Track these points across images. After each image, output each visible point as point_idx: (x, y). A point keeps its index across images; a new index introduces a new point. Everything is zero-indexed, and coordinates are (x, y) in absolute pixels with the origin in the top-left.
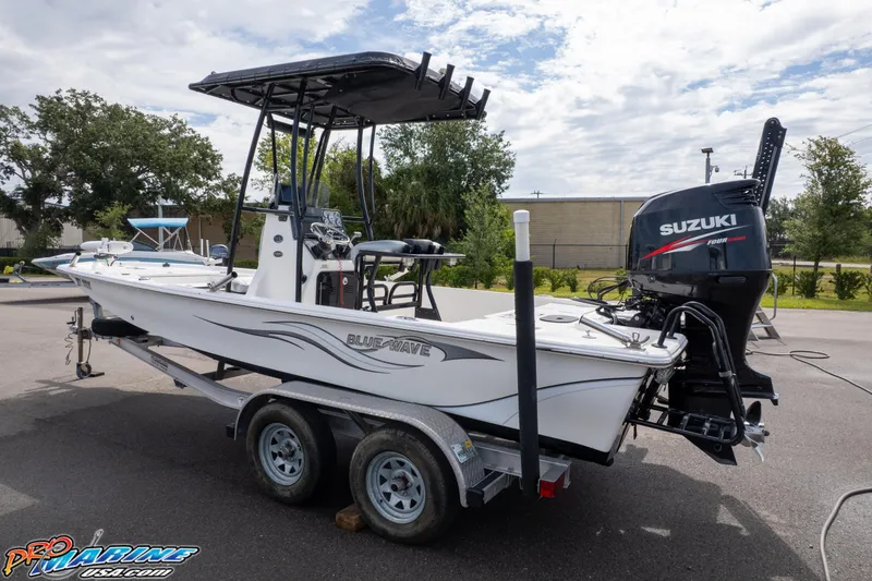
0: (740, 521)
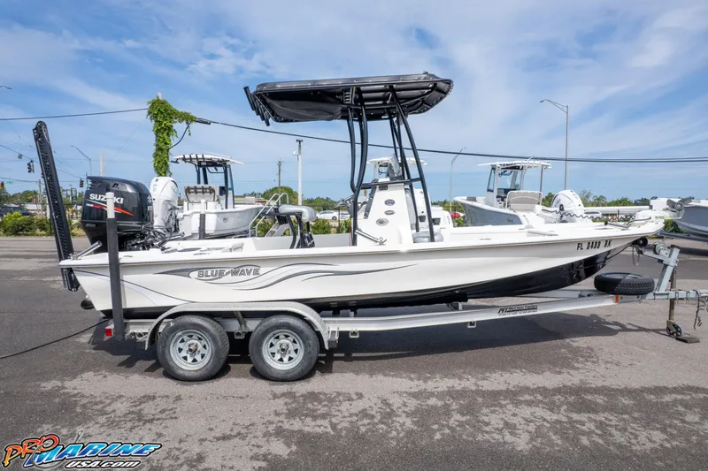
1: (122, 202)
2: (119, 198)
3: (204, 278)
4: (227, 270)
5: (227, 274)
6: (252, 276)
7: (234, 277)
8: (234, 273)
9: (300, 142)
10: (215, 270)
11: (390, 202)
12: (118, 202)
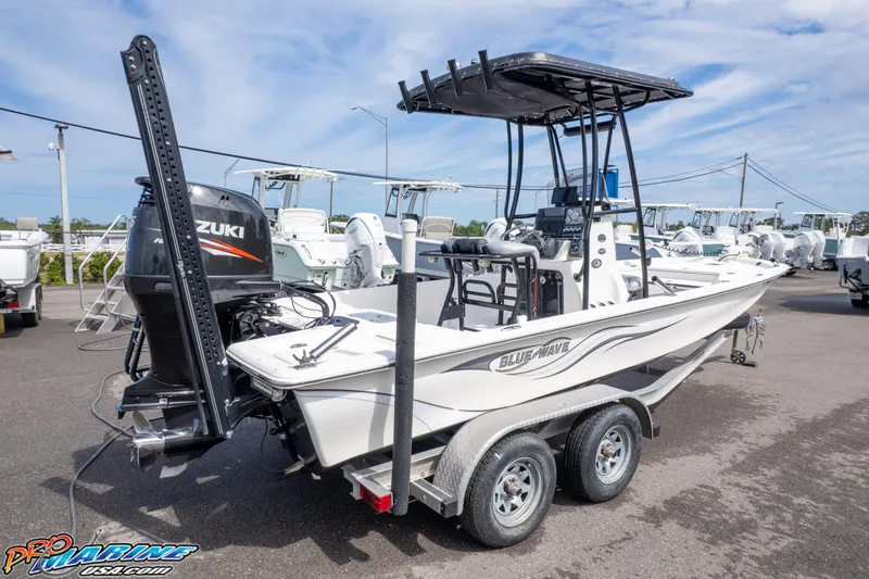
0: (151, 516)
1: (241, 236)
2: (235, 228)
3: (507, 368)
4: (535, 350)
5: (534, 355)
6: (560, 354)
7: (542, 359)
8: (542, 353)
9: (60, 128)
10: (521, 352)
11: (602, 238)
12: (234, 235)
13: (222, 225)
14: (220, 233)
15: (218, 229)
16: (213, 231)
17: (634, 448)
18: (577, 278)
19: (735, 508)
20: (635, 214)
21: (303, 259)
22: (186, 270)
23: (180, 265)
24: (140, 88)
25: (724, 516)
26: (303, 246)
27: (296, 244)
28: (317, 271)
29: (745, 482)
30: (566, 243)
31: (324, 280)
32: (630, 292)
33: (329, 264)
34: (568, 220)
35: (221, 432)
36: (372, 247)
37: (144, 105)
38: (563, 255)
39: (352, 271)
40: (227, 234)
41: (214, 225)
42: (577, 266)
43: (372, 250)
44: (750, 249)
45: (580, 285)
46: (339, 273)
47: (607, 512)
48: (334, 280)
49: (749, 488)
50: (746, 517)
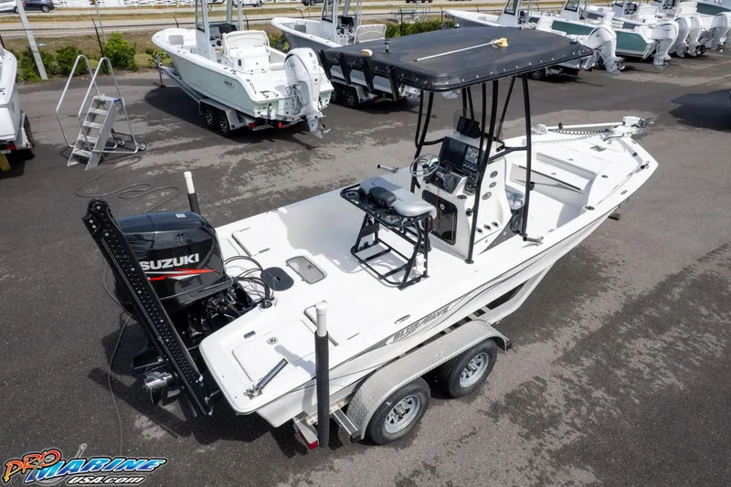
0: (166, 410)
1: (197, 260)
2: (191, 256)
3: (399, 339)
4: (421, 322)
5: (420, 325)
6: (441, 315)
7: (426, 324)
10: (410, 327)
11: (494, 174)
12: (192, 261)
13: (181, 258)
14: (181, 264)
15: (178, 262)
16: (176, 264)
17: (489, 365)
18: (468, 213)
19: (552, 402)
20: (525, 152)
21: (249, 94)
22: (164, 340)
23: (160, 338)
24: (103, 240)
25: (543, 411)
26: (248, 80)
27: (241, 77)
28: (262, 105)
29: (567, 373)
30: (464, 179)
31: (269, 111)
32: (512, 211)
33: (272, 97)
34: (467, 157)
35: (205, 413)
36: (308, 83)
37: (109, 251)
38: (460, 191)
39: (293, 100)
40: (186, 263)
41: (175, 260)
42: (470, 202)
43: (309, 86)
44: (634, 130)
45: (470, 219)
46: (282, 104)
47: (465, 406)
48: (277, 110)
49: (568, 381)
50: (556, 411)
